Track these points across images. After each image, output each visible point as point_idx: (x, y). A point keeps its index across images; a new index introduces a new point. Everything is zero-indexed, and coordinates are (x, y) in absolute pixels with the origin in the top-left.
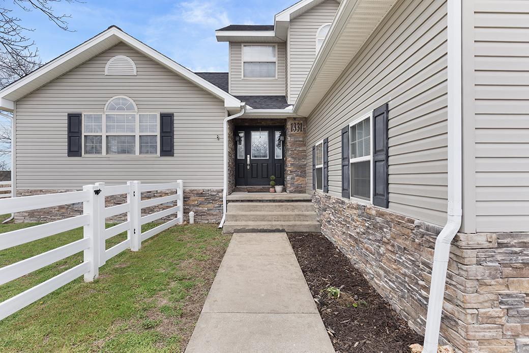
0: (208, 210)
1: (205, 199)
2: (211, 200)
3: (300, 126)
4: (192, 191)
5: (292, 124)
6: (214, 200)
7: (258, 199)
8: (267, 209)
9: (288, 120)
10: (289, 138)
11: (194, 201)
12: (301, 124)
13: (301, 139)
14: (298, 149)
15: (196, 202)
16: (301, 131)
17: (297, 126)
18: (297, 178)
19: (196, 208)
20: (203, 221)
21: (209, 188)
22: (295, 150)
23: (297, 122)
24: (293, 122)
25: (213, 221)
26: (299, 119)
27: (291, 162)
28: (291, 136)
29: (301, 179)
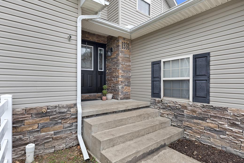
0: (55, 134)
1: (51, 120)
2: (60, 119)
3: (128, 45)
4: (27, 111)
5: (123, 42)
6: (63, 119)
7: (114, 110)
8: (130, 121)
9: (120, 38)
10: (120, 54)
11: (30, 125)
12: (128, 44)
13: (128, 56)
14: (126, 64)
15: (36, 127)
16: (128, 50)
17: (126, 45)
18: (125, 87)
19: (36, 135)
20: (47, 151)
21: (56, 104)
22: (124, 64)
23: (126, 42)
24: (123, 41)
25: (61, 147)
26: (127, 40)
27: (121, 74)
28: (122, 52)
29: (128, 88)
